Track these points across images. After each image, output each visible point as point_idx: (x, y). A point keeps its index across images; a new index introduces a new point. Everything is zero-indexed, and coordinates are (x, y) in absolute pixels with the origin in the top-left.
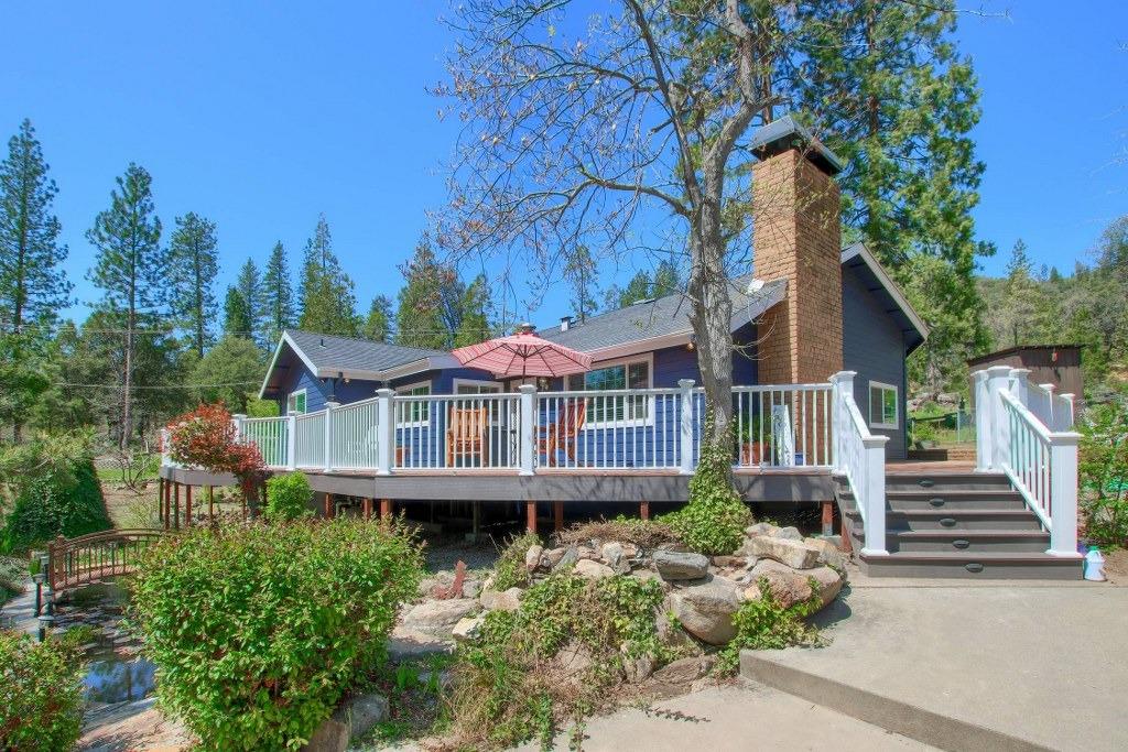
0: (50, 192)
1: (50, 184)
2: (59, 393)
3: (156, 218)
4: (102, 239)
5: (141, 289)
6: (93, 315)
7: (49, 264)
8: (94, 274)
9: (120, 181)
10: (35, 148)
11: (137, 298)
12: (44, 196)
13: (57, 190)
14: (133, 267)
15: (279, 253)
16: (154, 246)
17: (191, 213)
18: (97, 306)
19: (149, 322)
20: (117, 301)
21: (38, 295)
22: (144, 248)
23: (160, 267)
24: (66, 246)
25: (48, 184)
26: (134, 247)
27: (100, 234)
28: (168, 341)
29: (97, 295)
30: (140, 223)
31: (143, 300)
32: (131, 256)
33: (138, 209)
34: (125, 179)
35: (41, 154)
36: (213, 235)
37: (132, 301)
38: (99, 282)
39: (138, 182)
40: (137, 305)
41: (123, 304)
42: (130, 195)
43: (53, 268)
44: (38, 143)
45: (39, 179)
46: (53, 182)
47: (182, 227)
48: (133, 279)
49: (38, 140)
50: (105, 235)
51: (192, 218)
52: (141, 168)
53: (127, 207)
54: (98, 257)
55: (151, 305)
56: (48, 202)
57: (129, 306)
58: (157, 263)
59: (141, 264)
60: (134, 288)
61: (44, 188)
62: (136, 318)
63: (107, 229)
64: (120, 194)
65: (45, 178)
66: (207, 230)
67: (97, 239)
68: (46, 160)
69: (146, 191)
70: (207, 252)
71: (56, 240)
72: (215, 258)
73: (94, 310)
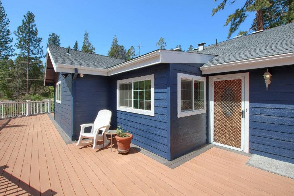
0: (7, 22)
1: (7, 20)
2: (6, 81)
3: (36, 28)
4: (19, 34)
5: (31, 50)
6: (18, 58)
7: (7, 43)
8: (17, 45)
9: (25, 16)
10: (2, 9)
11: (31, 52)
12: (6, 23)
13: (9, 22)
14: (29, 43)
15: (76, 44)
16: (36, 37)
17: (53, 33)
18: (18, 55)
19: (34, 60)
20: (25, 53)
21: (5, 52)
22: (32, 37)
23: (37, 43)
24: (12, 38)
25: (6, 20)
26: (29, 37)
27: (19, 33)
28: (41, 66)
29: (18, 51)
30: (31, 30)
31: (32, 53)
32: (28, 40)
33: (31, 26)
34: (26, 16)
35: (4, 11)
36: (59, 39)
37: (29, 53)
38: (19, 47)
39: (30, 17)
40: (30, 54)
41: (26, 54)
42: (28, 21)
43: (8, 44)
44: (3, 7)
45: (4, 18)
46: (8, 19)
47: (51, 37)
48: (29, 47)
49: (3, 6)
50: (20, 33)
51: (53, 34)
52: (31, 13)
53: (27, 25)
54: (17, 39)
55: (35, 55)
56: (7, 25)
57: (28, 55)
58: (36, 42)
59: (32, 42)
60: (30, 49)
61: (6, 21)
62: (30, 59)
63: (21, 31)
64: (25, 21)
65: (6, 18)
66: (57, 37)
67: (18, 34)
68: (6, 13)
69: (33, 20)
70: (57, 43)
71: (9, 36)
72: (59, 45)
73: (17, 56)
